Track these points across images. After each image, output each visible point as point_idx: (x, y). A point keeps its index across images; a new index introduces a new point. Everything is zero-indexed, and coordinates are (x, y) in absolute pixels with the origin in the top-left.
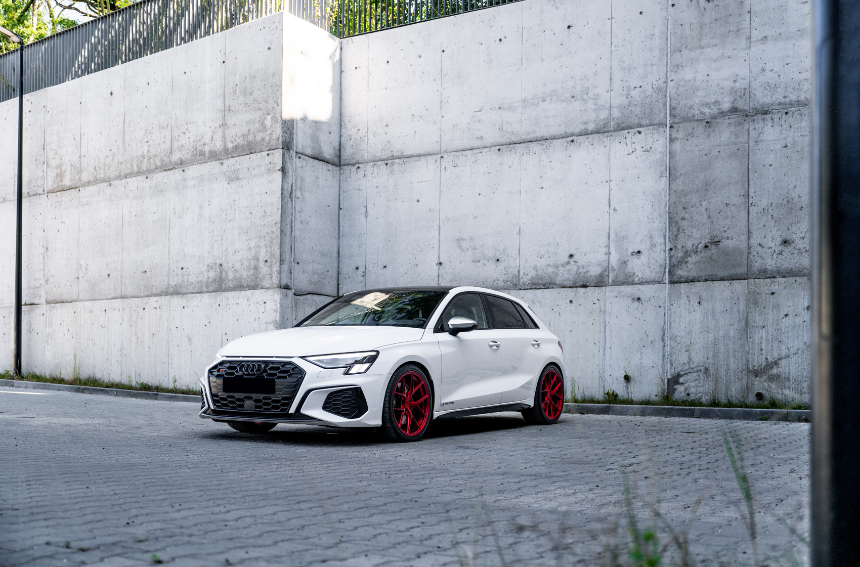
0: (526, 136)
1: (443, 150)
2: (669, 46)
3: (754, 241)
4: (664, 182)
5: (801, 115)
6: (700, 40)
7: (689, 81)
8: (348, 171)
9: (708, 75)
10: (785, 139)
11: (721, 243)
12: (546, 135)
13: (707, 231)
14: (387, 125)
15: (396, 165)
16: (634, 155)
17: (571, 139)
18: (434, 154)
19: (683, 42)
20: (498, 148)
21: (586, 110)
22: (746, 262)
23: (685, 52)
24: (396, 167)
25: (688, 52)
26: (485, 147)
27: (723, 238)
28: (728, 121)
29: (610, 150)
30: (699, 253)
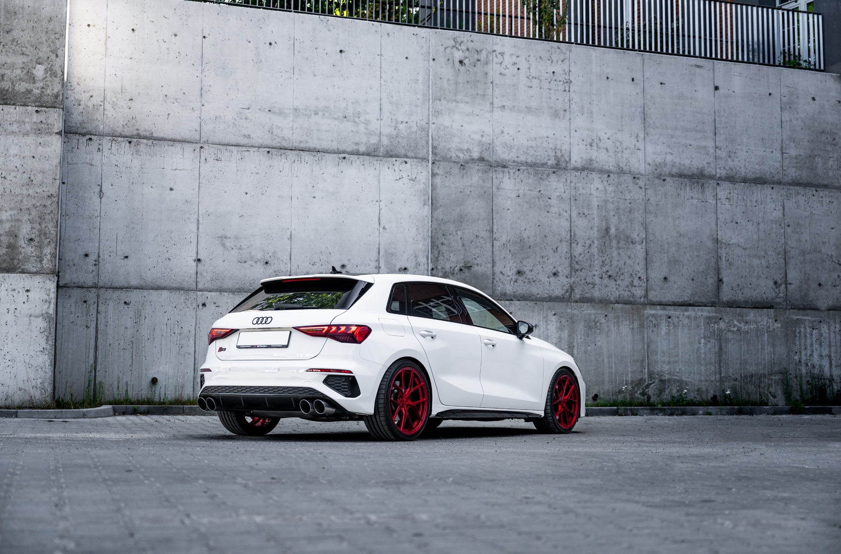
0: (298, 145)
1: (203, 140)
2: (431, 93)
3: (497, 269)
4: (427, 210)
5: (528, 173)
6: (456, 94)
7: (448, 127)
8: (75, 141)
9: (462, 126)
10: (518, 190)
11: (472, 268)
12: (318, 147)
13: (462, 257)
14: (132, 99)
15: (142, 145)
16: (400, 183)
17: (343, 155)
18: (192, 143)
19: (442, 93)
20: (267, 150)
21: (358, 132)
22: (491, 286)
23: (444, 102)
24: (142, 147)
25: (446, 102)
26: (252, 146)
27: (474, 264)
28: (477, 168)
29: (380, 173)
30: (455, 274)
